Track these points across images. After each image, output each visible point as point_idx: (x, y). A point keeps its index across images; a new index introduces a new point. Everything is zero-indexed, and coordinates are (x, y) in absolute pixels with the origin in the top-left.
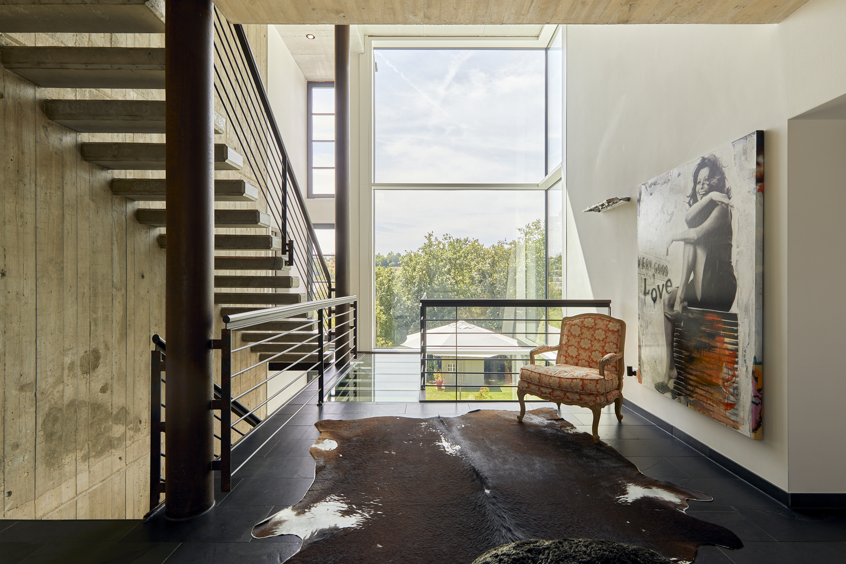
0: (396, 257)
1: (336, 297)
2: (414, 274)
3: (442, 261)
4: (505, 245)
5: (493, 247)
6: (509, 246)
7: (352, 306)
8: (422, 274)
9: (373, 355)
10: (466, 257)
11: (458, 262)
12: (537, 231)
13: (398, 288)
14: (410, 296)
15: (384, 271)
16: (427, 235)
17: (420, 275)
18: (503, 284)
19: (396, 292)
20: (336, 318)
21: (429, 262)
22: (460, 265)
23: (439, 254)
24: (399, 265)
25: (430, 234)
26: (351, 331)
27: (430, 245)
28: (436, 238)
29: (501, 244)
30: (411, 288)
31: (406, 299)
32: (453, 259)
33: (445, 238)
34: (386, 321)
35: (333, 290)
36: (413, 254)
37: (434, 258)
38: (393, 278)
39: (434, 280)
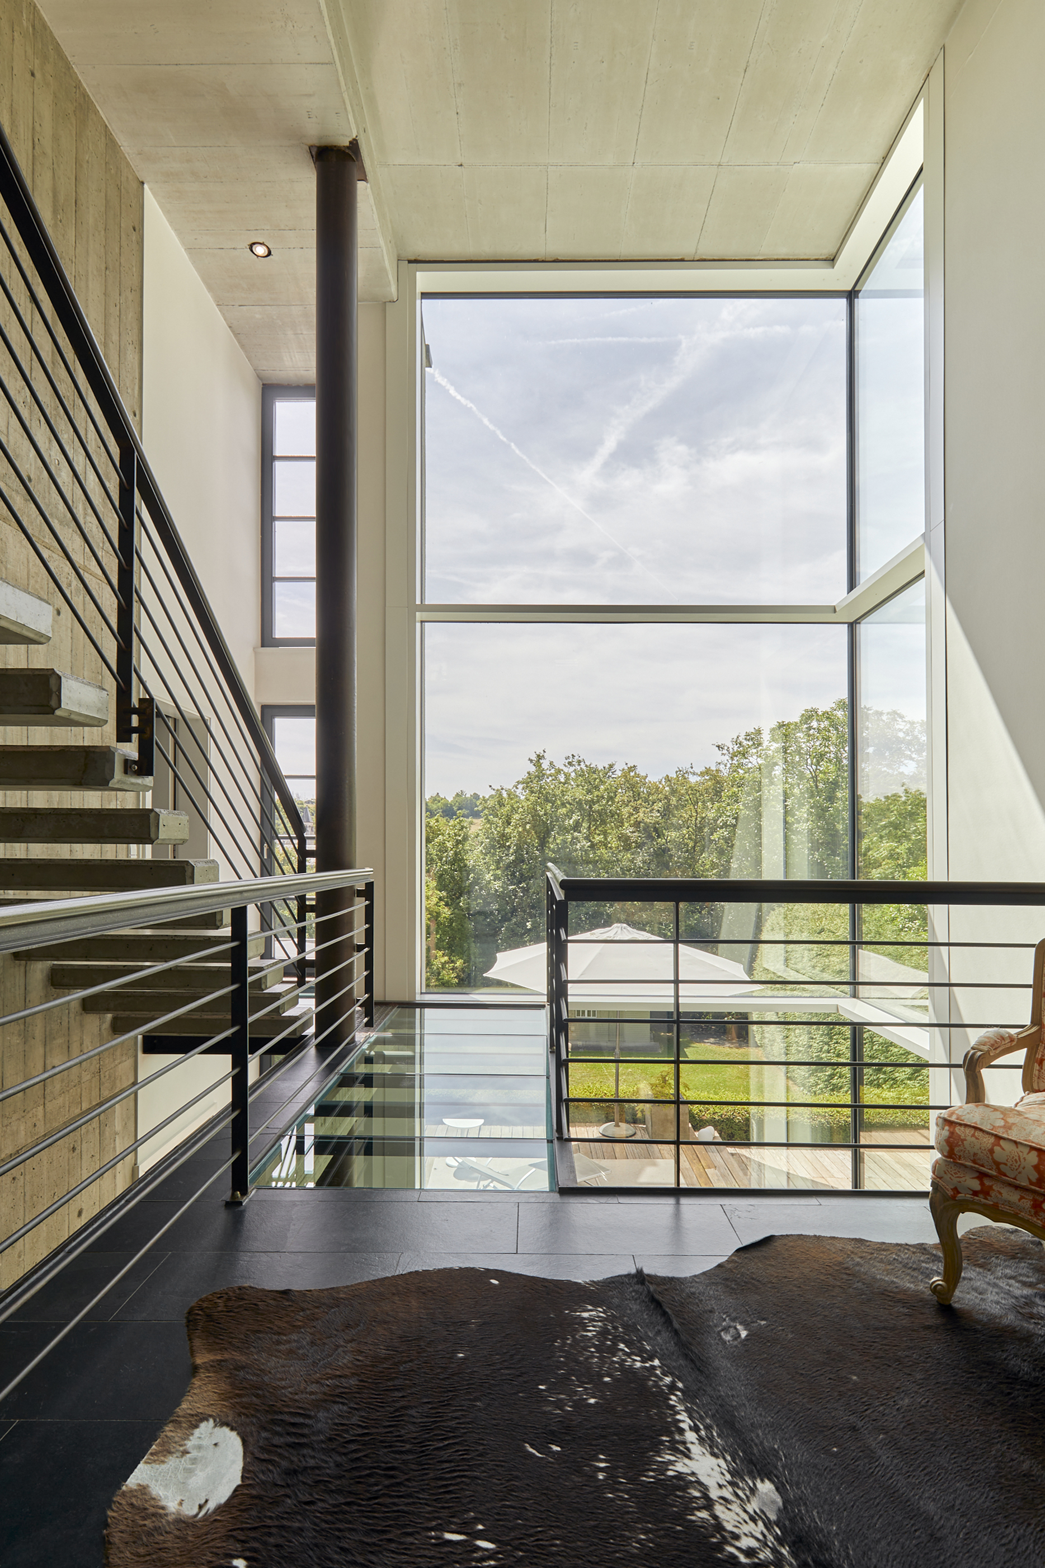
0: (471, 800)
1: (318, 870)
2: (507, 830)
3: (563, 805)
4: (691, 776)
5: (668, 779)
6: (698, 779)
7: (360, 893)
8: (525, 829)
9: (418, 1010)
10: (611, 799)
11: (596, 807)
12: (755, 751)
13: (475, 856)
14: (499, 872)
15: (448, 827)
16: (534, 758)
17: (519, 833)
18: (687, 851)
19: (470, 863)
20: (317, 924)
21: (539, 808)
22: (599, 813)
23: (558, 792)
24: (476, 815)
25: (538, 756)
26: (358, 959)
27: (540, 775)
28: (551, 763)
29: (683, 775)
30: (501, 857)
31: (492, 878)
32: (587, 801)
33: (570, 763)
34: (451, 919)
35: (311, 854)
36: (505, 795)
37: (547, 800)
38: (465, 838)
39: (548, 842)
